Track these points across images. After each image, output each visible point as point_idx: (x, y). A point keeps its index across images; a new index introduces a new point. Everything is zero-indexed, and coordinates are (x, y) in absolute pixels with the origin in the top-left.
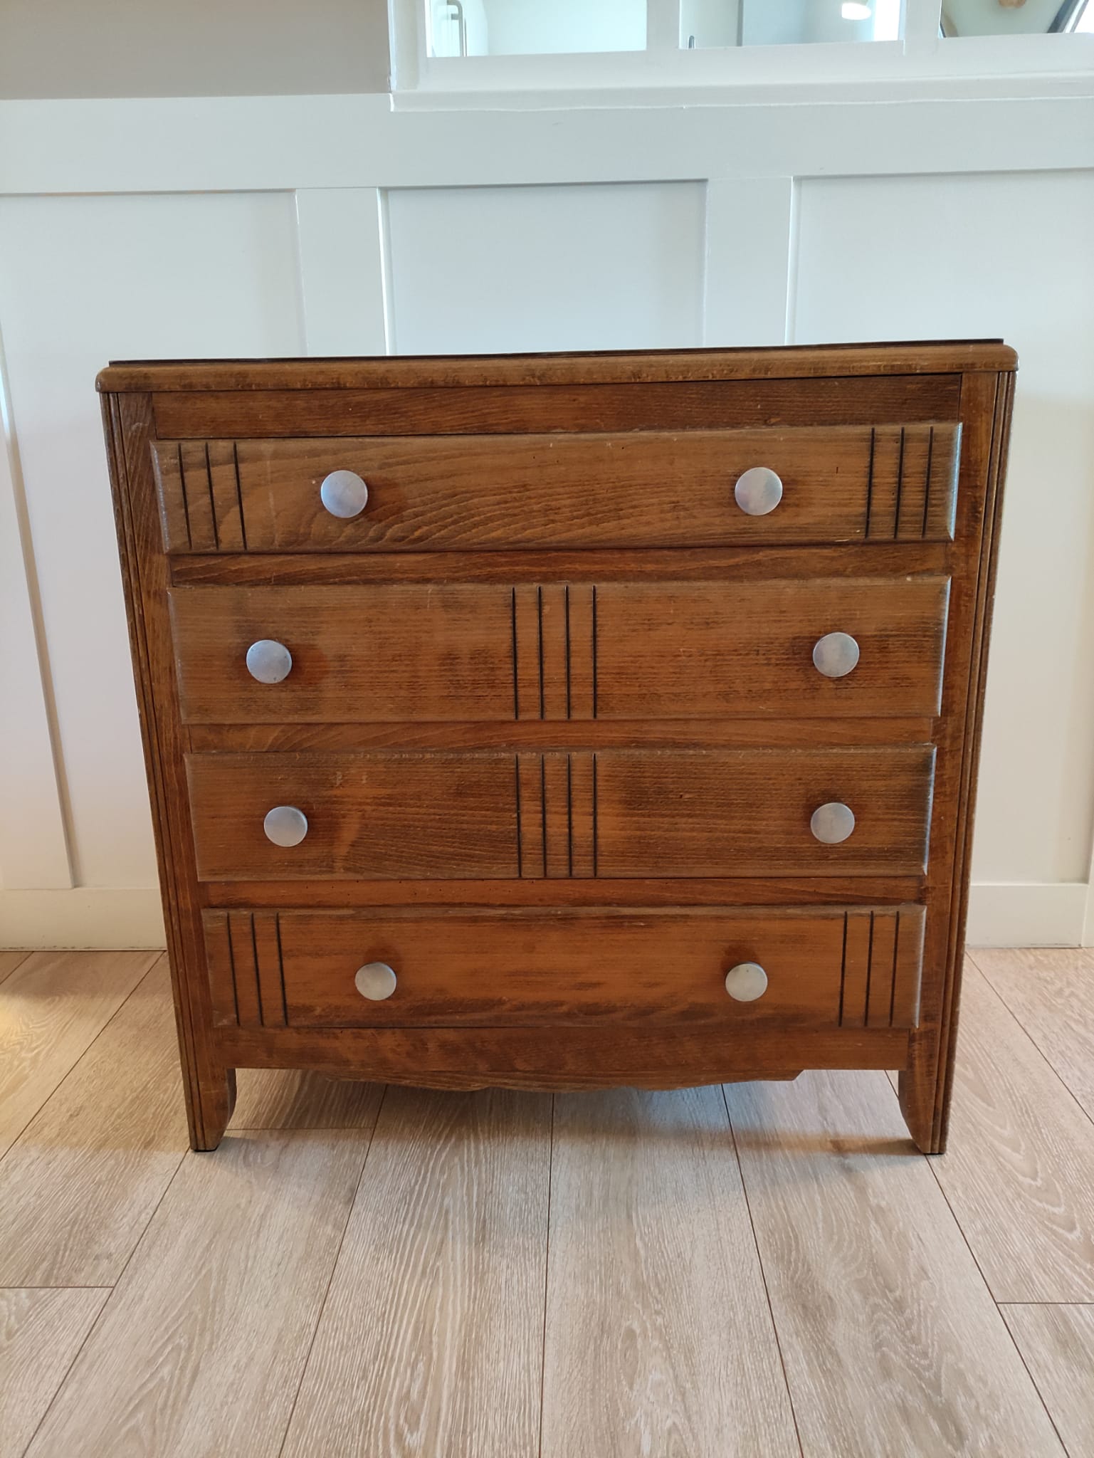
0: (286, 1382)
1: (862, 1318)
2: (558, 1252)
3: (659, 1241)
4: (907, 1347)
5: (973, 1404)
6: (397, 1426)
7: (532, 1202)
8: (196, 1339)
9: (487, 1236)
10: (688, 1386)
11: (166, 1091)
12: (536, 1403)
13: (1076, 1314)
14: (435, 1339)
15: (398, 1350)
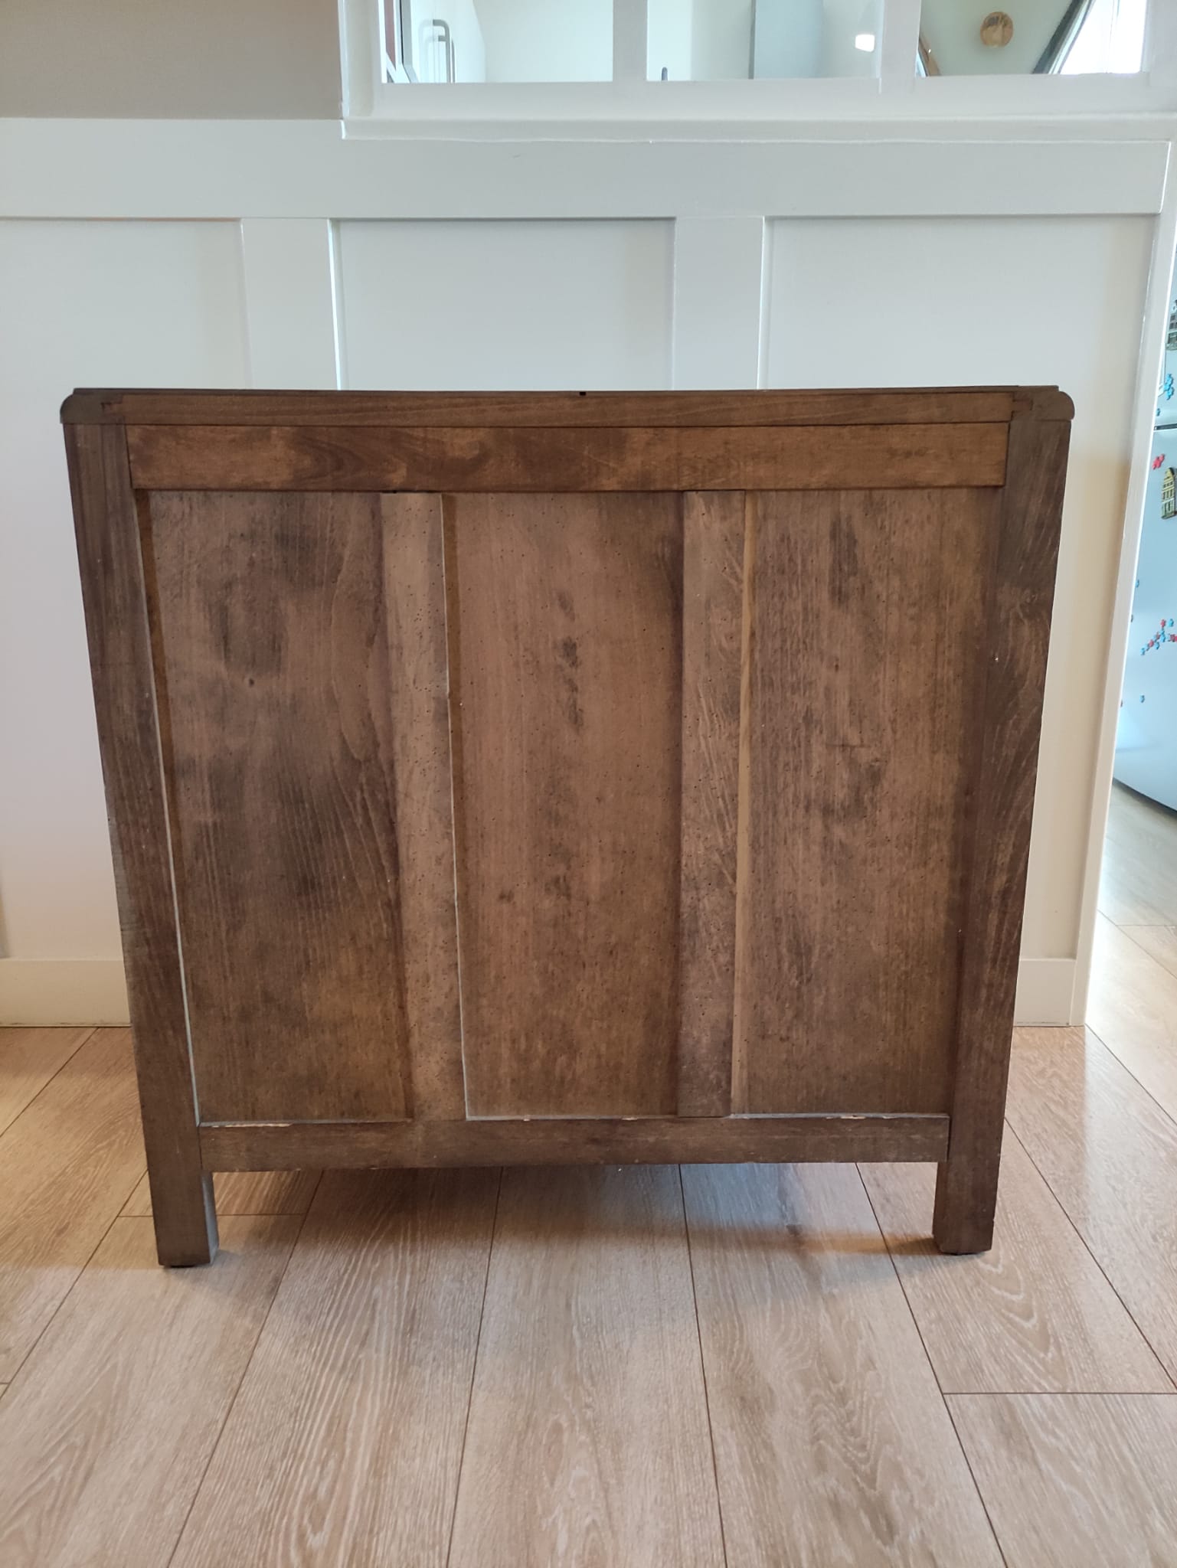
0: (185, 1482)
1: (802, 1410)
2: (489, 1344)
3: (597, 1331)
4: (846, 1440)
5: (907, 1498)
6: (300, 1526)
7: (467, 1291)
8: (94, 1437)
9: (415, 1327)
10: (613, 1482)
11: (85, 1177)
12: (450, 1501)
13: (1024, 1404)
14: (349, 1435)
15: (309, 1446)
